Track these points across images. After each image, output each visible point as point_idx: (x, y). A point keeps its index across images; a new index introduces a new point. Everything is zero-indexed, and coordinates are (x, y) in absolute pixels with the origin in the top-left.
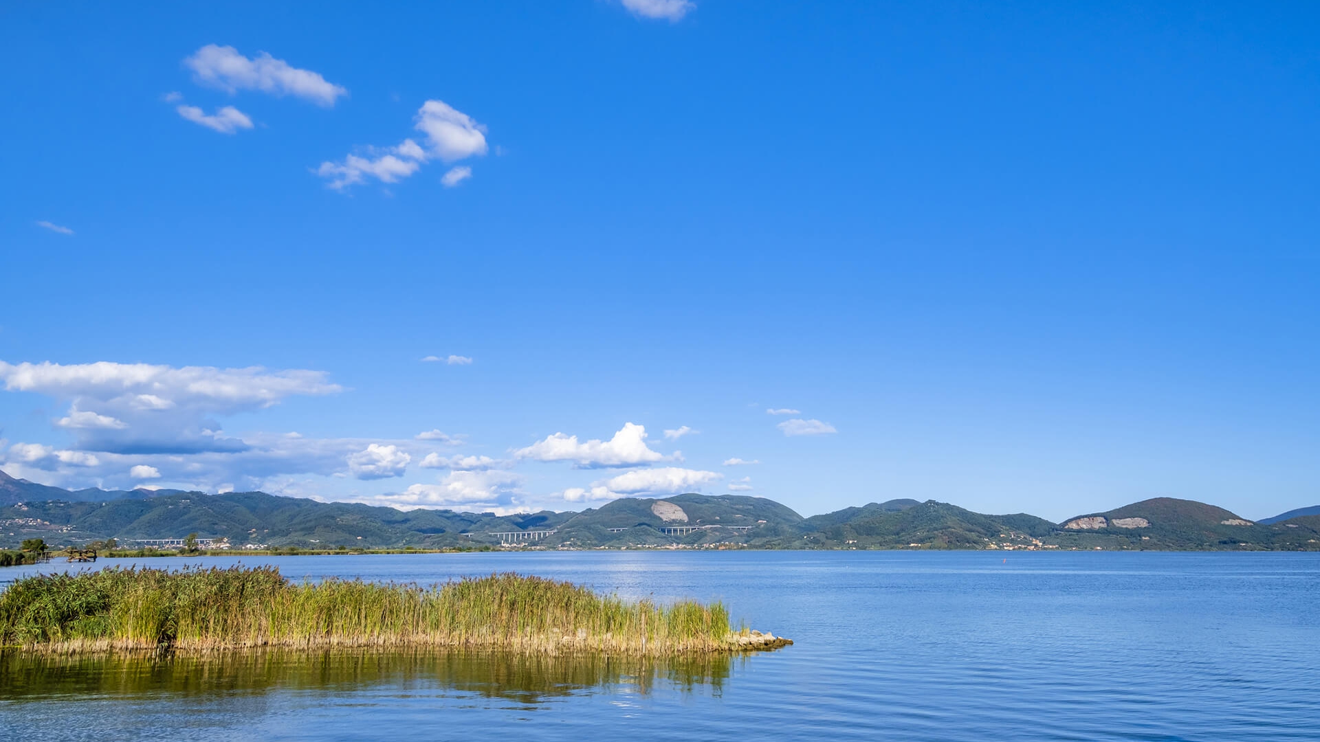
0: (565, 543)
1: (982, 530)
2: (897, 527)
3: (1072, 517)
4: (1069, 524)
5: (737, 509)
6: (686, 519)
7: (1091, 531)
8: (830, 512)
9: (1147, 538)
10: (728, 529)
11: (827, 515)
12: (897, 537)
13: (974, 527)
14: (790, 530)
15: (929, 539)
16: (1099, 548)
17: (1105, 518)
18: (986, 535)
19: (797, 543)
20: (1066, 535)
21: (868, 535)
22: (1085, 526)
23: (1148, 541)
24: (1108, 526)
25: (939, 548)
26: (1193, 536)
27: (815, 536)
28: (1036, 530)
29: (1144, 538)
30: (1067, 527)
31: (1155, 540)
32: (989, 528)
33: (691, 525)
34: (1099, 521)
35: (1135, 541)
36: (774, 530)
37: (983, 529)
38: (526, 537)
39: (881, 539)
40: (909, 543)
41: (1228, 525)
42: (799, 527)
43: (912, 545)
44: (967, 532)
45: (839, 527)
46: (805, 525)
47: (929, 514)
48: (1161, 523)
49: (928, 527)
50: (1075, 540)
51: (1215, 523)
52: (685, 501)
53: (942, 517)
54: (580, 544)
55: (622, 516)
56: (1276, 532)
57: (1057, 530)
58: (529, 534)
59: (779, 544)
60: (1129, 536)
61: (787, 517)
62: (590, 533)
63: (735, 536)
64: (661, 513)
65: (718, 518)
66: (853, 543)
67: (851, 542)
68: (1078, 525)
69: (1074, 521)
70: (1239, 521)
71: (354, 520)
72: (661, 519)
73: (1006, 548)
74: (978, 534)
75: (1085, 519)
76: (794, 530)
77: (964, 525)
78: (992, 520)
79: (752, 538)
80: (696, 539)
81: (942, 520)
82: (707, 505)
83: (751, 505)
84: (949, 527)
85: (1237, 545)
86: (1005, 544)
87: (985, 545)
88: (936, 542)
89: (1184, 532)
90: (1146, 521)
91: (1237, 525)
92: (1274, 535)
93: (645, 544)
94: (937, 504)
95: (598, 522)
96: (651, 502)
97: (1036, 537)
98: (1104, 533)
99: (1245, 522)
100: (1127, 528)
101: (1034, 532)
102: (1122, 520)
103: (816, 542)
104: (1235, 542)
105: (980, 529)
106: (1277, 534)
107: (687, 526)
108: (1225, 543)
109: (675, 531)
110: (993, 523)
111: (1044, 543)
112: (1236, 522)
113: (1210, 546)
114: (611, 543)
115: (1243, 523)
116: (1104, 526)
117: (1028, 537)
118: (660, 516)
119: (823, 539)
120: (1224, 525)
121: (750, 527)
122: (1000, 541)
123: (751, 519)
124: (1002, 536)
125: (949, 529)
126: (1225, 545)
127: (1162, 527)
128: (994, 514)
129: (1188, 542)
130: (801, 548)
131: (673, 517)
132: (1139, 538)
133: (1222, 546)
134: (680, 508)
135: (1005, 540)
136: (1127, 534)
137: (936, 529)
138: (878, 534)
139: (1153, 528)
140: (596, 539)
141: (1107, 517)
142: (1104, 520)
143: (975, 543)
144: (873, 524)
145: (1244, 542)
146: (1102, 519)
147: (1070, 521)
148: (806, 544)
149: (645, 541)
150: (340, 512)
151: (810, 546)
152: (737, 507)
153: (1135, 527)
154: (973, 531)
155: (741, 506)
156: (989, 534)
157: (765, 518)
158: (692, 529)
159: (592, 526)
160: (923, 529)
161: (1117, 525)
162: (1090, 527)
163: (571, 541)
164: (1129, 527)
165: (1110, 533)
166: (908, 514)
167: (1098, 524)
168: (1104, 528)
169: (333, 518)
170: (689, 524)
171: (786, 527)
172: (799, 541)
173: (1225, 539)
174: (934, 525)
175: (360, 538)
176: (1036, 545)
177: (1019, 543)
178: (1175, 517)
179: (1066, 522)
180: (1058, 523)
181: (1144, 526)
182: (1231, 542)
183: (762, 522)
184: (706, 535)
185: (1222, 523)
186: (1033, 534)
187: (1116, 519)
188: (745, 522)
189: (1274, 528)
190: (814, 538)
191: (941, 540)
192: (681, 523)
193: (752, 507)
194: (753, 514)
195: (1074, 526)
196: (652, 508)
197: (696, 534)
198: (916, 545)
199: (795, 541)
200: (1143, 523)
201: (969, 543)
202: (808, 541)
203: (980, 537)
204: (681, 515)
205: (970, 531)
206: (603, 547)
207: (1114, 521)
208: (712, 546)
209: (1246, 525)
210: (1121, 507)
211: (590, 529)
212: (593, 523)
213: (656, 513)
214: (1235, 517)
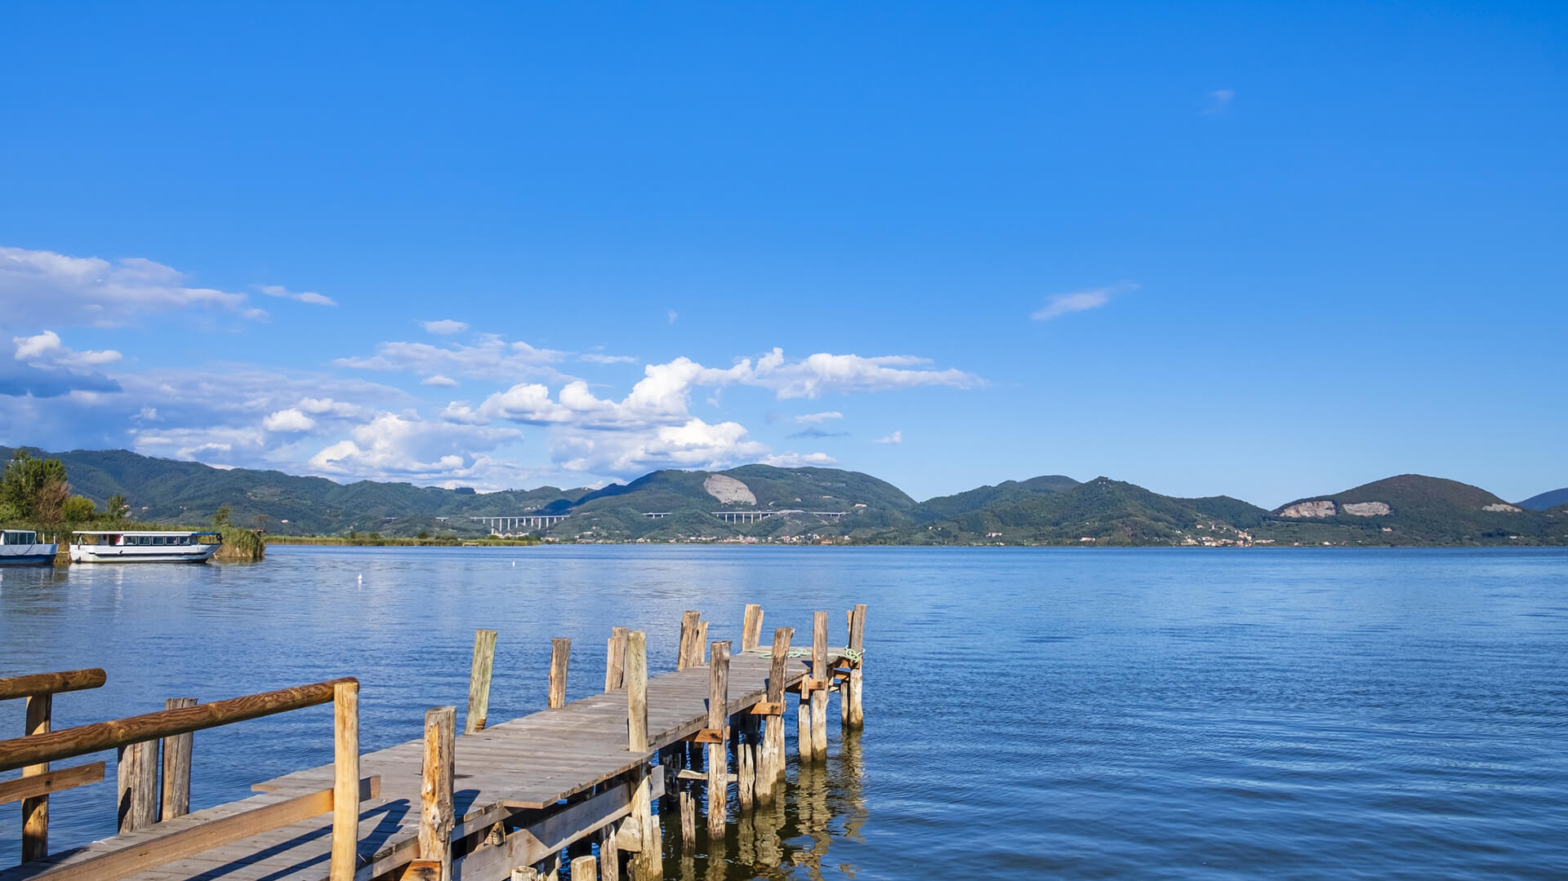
0: (585, 533)
1: (1171, 519)
2: (1057, 515)
3: (1290, 501)
4: (1285, 510)
5: (825, 488)
6: (753, 500)
7: (1315, 520)
8: (955, 493)
9: (1389, 530)
10: (813, 516)
11: (951, 497)
12: (1058, 528)
13: (1161, 515)
14: (903, 518)
15: (1106, 531)
16: (1327, 543)
17: (1334, 503)
18: (1177, 525)
19: (920, 536)
20: (1282, 526)
21: (1017, 525)
22: (1306, 514)
23: (1391, 534)
24: (1337, 513)
25: (1121, 544)
26: (1447, 528)
27: (944, 526)
28: (1241, 519)
29: (1385, 530)
30: (1283, 515)
31: (1399, 533)
32: (1180, 516)
33: (760, 509)
34: (1327, 506)
35: (1373, 533)
36: (882, 517)
37: (1172, 517)
38: (524, 524)
39: (1033, 531)
40: (1078, 537)
41: (1491, 512)
42: (915, 513)
43: (1084, 539)
44: (1153, 522)
45: (977, 514)
46: (923, 510)
47: (1100, 497)
48: (1407, 509)
49: (1100, 515)
50: (1295, 532)
51: (1475, 508)
52: (750, 474)
53: (1119, 500)
54: (606, 535)
55: (663, 495)
56: (1551, 522)
57: (1270, 519)
58: (528, 521)
59: (895, 538)
60: (1364, 527)
61: (893, 499)
62: (619, 519)
63: (825, 526)
64: (718, 492)
65: (798, 500)
66: (997, 536)
67: (994, 535)
68: (1298, 512)
69: (1292, 507)
70: (1505, 506)
71: (274, 495)
72: (718, 501)
73: (1207, 544)
74: (1166, 524)
75: (1307, 503)
76: (909, 518)
77: (1148, 512)
78: (1183, 506)
79: (850, 529)
80: (769, 530)
81: (1119, 506)
82: (783, 481)
83: (843, 482)
84: (1130, 515)
85: (1506, 538)
86: (1204, 539)
87: (1180, 539)
88: (1115, 536)
89: (1436, 522)
90: (1387, 506)
91: (1501, 511)
92: (1549, 524)
93: (700, 536)
94: (1111, 482)
95: (629, 504)
96: (704, 475)
97: (1242, 528)
98: (1332, 523)
99: (1511, 508)
100: (1362, 516)
101: (1239, 522)
102: (1356, 505)
103: (945, 534)
104: (1503, 535)
105: (1168, 518)
106: (1552, 524)
107: (754, 510)
108: (1490, 535)
109: (739, 517)
110: (1185, 509)
111: (1253, 537)
112: (1500, 508)
113: (1471, 539)
114: (653, 534)
115: (1509, 508)
116: (1332, 513)
117: (1232, 528)
118: (718, 496)
119: (956, 532)
120: (1486, 511)
121: (844, 513)
122: (1196, 534)
123: (844, 501)
124: (1198, 527)
125: (1132, 518)
126: (1490, 539)
127: (1408, 514)
128: (1186, 497)
129: (1441, 534)
130: (927, 544)
131: (735, 498)
132: (1378, 529)
133: (1486, 539)
134: (745, 486)
135: (1203, 533)
136: (1361, 524)
137: (1111, 517)
138: (1031, 524)
139: (1396, 515)
140: (627, 528)
141: (1337, 500)
142: (1333, 506)
143: (1166, 536)
144: (1024, 509)
145: (1514, 534)
146: (1330, 504)
147: (1288, 506)
148: (931, 537)
149: (698, 532)
150: (250, 484)
151: (937, 539)
152: (824, 484)
153: (1373, 514)
154: (1161, 521)
155: (829, 484)
156: (1181, 525)
157: (865, 501)
158: (763, 515)
159: (621, 509)
160: (1093, 517)
161: (1350, 512)
162: (1313, 515)
163: (593, 531)
164: (1365, 515)
165: (1340, 523)
166: (1071, 497)
167: (1325, 510)
168: (1333, 516)
169: (241, 491)
170: (757, 507)
171: (897, 514)
172: (922, 534)
173: (1490, 531)
174: (1109, 512)
175: (286, 521)
176: (1245, 540)
177: (1222, 536)
178: (1426, 500)
179: (1282, 509)
180: (1271, 510)
181: (1384, 514)
182: (1498, 534)
183: (861, 506)
184: (783, 524)
185: (1484, 509)
186: (1238, 525)
187: (1348, 503)
188: (837, 507)
189: (1549, 515)
190: (943, 529)
191: (1122, 532)
192: (746, 506)
193: (844, 485)
194: (847, 495)
195: (1291, 513)
196: (705, 484)
197: (769, 521)
198: (1089, 539)
199: (916, 533)
200: (1383, 510)
201: (1159, 537)
202: (935, 533)
203: (1171, 529)
204: (745, 495)
205: (1157, 520)
206: (640, 540)
207: (1346, 507)
208: (794, 539)
209: (1513, 512)
210: (1354, 487)
211: (618, 513)
212: (622, 505)
213: (711, 492)
214: (1500, 502)
